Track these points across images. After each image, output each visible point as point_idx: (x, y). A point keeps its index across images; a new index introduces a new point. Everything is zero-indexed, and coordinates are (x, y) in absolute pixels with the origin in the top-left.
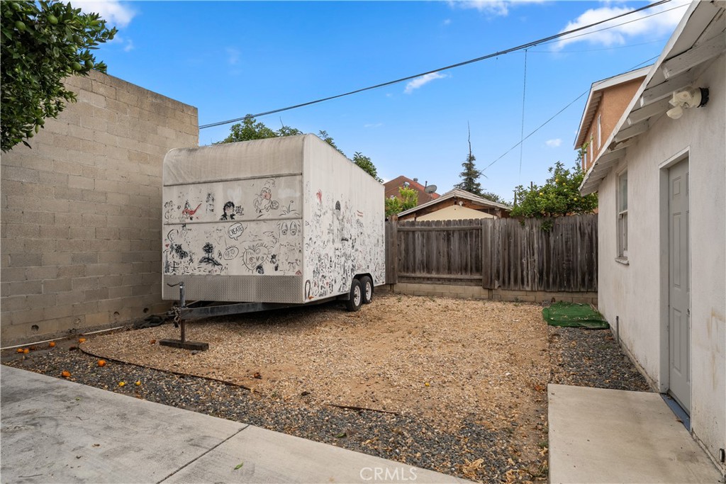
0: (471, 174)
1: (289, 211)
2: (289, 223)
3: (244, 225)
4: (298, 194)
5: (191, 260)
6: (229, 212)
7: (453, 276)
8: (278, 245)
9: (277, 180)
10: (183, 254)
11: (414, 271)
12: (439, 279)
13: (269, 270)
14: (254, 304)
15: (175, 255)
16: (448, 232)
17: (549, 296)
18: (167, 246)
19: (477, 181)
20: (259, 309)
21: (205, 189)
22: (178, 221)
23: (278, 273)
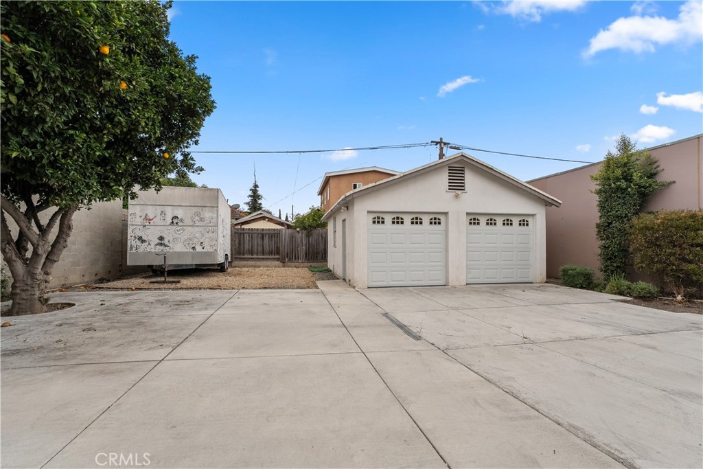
0: (255, 196)
1: (210, 223)
2: (210, 228)
3: (185, 228)
4: (215, 215)
5: (149, 244)
6: (175, 221)
7: (265, 257)
8: (204, 238)
9: (204, 209)
10: (143, 241)
11: (244, 255)
12: (257, 259)
13: (199, 249)
14: (192, 265)
15: (138, 241)
16: (263, 235)
17: (309, 264)
18: (131, 236)
19: (260, 202)
20: (194, 267)
21: (159, 209)
22: (139, 224)
23: (204, 250)
